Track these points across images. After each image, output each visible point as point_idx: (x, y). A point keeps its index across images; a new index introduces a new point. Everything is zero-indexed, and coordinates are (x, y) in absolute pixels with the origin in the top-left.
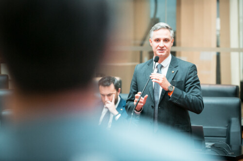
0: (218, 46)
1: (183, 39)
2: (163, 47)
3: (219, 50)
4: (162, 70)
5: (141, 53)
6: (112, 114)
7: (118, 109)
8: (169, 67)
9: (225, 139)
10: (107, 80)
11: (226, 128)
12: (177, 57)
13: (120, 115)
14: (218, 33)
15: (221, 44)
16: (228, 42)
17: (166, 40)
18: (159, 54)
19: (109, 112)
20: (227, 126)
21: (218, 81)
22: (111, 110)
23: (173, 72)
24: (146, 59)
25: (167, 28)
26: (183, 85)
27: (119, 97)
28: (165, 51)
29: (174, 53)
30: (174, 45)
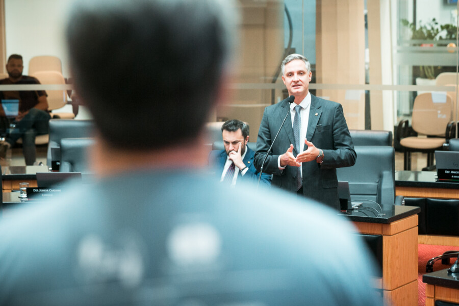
0: (367, 83)
1: (325, 73)
2: (298, 81)
3: (368, 87)
4: (301, 112)
5: (273, 91)
6: (238, 167)
7: (245, 161)
8: (311, 109)
9: (375, 197)
10: (234, 124)
11: (377, 184)
12: (318, 96)
13: (247, 169)
14: (367, 67)
15: (370, 81)
16: (380, 78)
17: (301, 73)
18: (294, 90)
19: (233, 166)
20: (377, 181)
21: (368, 126)
22: (235, 162)
23: (317, 114)
24: (279, 99)
25: (301, 58)
26: (330, 130)
27: (246, 147)
28: (302, 87)
29: (313, 92)
30: (313, 81)
